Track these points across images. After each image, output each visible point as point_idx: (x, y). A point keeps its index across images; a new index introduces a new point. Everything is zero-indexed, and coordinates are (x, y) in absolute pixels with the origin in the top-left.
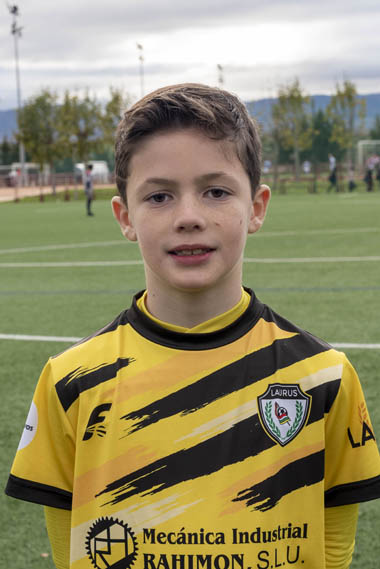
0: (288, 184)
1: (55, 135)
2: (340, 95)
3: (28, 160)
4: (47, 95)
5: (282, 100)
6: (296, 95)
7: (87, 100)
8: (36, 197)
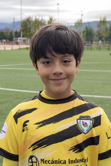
0: (101, 47)
1: (32, 30)
3: (23, 37)
4: (30, 18)
6: (105, 20)
7: (42, 20)
8: (25, 48)
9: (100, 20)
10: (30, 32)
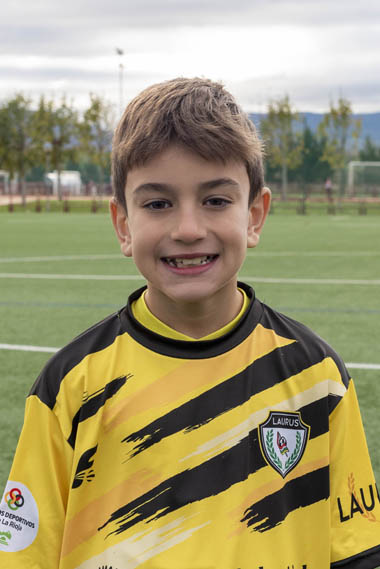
0: (275, 203)
1: (28, 141)
2: (333, 113)
4: (20, 99)
5: (272, 115)
6: (285, 110)
7: (64, 107)
8: (5, 206)
9: (271, 108)
10: (20, 147)
